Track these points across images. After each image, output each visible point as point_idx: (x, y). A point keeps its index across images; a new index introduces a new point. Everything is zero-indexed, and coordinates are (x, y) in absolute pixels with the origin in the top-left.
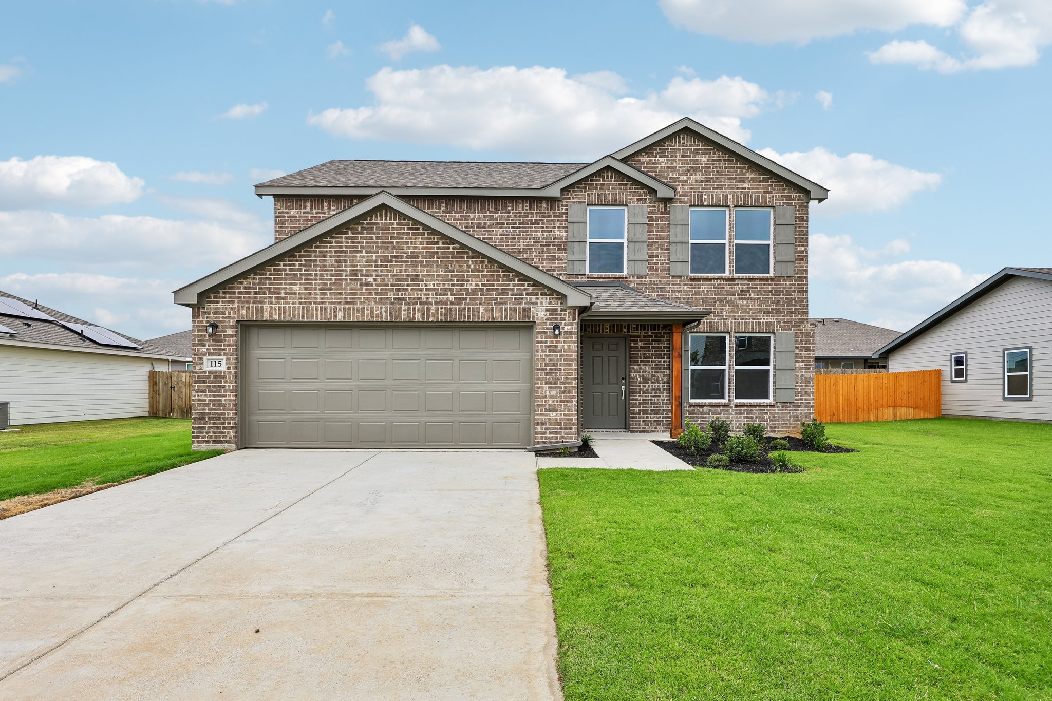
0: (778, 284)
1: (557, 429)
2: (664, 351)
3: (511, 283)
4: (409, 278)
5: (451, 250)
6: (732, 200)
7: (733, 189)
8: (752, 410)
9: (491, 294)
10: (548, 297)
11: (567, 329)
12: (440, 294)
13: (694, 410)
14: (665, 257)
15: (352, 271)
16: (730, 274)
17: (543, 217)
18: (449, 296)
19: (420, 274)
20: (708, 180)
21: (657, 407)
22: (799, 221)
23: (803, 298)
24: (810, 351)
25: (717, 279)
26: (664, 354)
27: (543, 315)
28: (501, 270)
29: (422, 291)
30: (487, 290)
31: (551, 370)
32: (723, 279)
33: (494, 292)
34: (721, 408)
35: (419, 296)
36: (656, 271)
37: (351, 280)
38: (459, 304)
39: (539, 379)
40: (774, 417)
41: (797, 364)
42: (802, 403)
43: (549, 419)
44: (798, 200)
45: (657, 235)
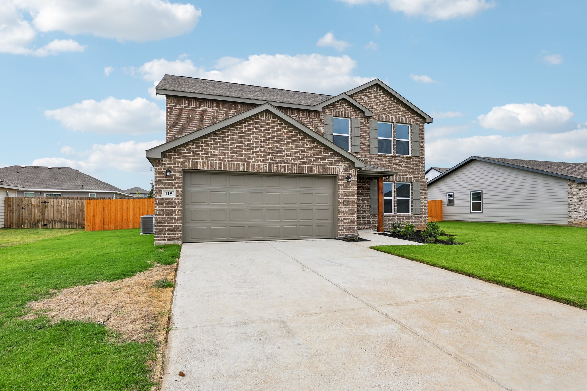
0: (413, 160)
1: (348, 228)
2: (367, 190)
3: (327, 155)
4: (278, 150)
5: (299, 136)
6: (395, 120)
7: (395, 114)
8: (403, 218)
9: (318, 160)
10: (344, 162)
11: (353, 179)
12: (293, 159)
14: (367, 144)
15: (248, 144)
16: (394, 154)
17: (313, 120)
18: (298, 160)
19: (283, 148)
20: (385, 109)
21: (365, 217)
23: (423, 167)
24: (426, 191)
25: (389, 156)
26: (368, 192)
27: (342, 171)
28: (322, 148)
29: (284, 157)
30: (316, 158)
31: (345, 199)
32: (391, 156)
33: (319, 159)
34: (391, 217)
35: (283, 159)
36: (364, 151)
37: (248, 149)
38: (303, 164)
39: (340, 203)
40: (413, 221)
41: (421, 197)
42: (423, 215)
43: (345, 223)
44: (421, 122)
45: (364, 134)
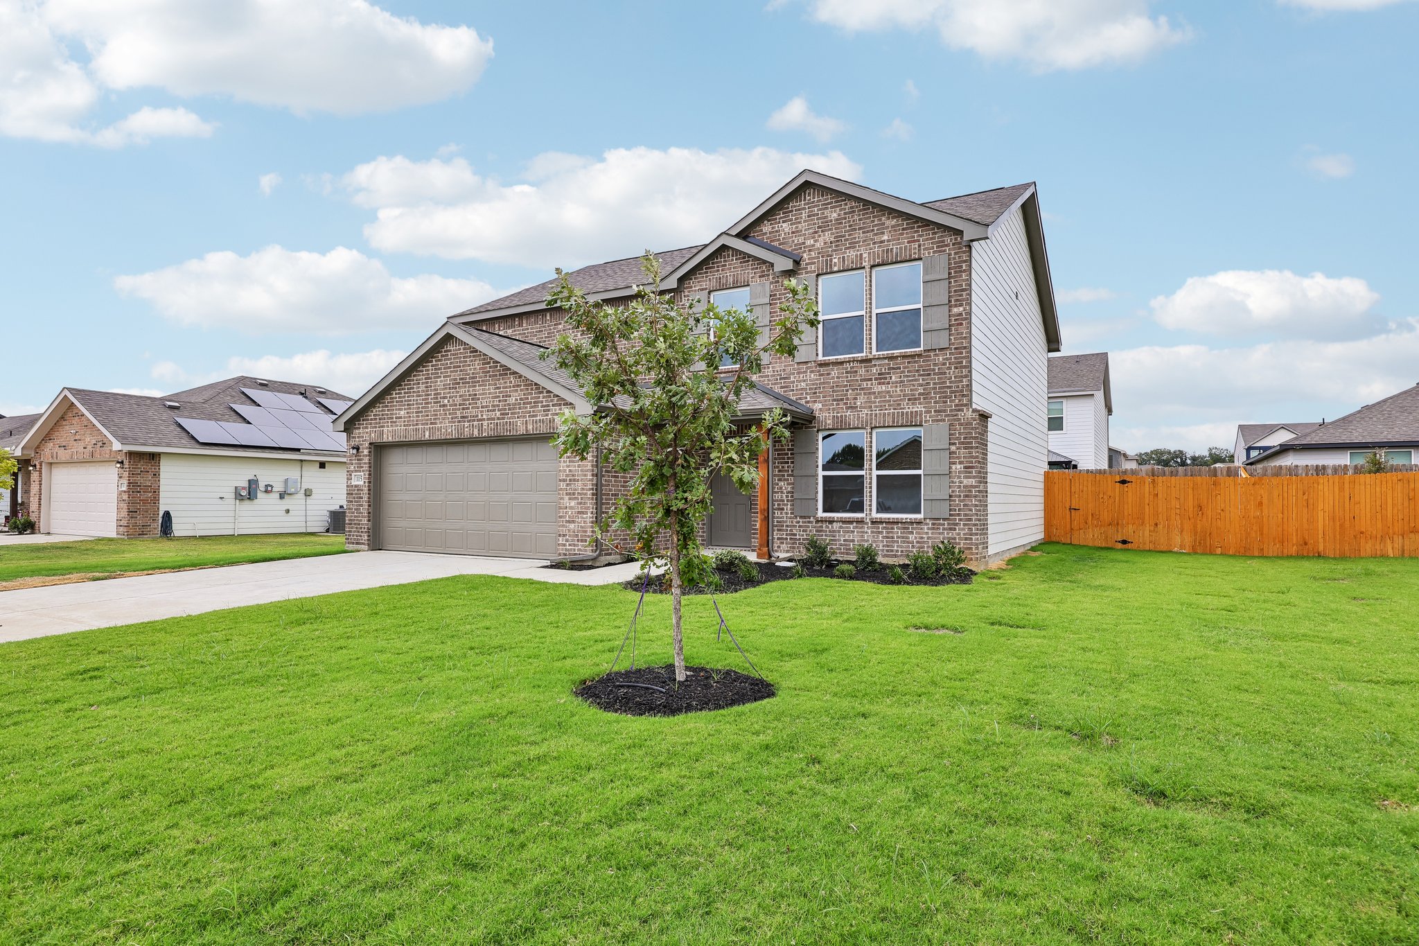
0: (928, 361)
1: (574, 541)
3: (541, 395)
4: (471, 398)
6: (867, 259)
7: (869, 244)
8: (893, 528)
9: (526, 408)
12: (491, 411)
13: (822, 527)
16: (867, 353)
18: (497, 412)
19: (478, 393)
20: (838, 239)
21: (780, 522)
22: (955, 272)
23: (962, 377)
24: (969, 448)
25: (849, 362)
26: (788, 458)
28: (533, 383)
29: (478, 408)
30: (524, 403)
32: (857, 361)
33: (528, 405)
34: (855, 524)
35: (477, 414)
36: (780, 358)
38: (503, 419)
40: (922, 538)
41: (954, 467)
42: (960, 520)
43: (569, 530)
44: (954, 244)
45: (781, 315)
